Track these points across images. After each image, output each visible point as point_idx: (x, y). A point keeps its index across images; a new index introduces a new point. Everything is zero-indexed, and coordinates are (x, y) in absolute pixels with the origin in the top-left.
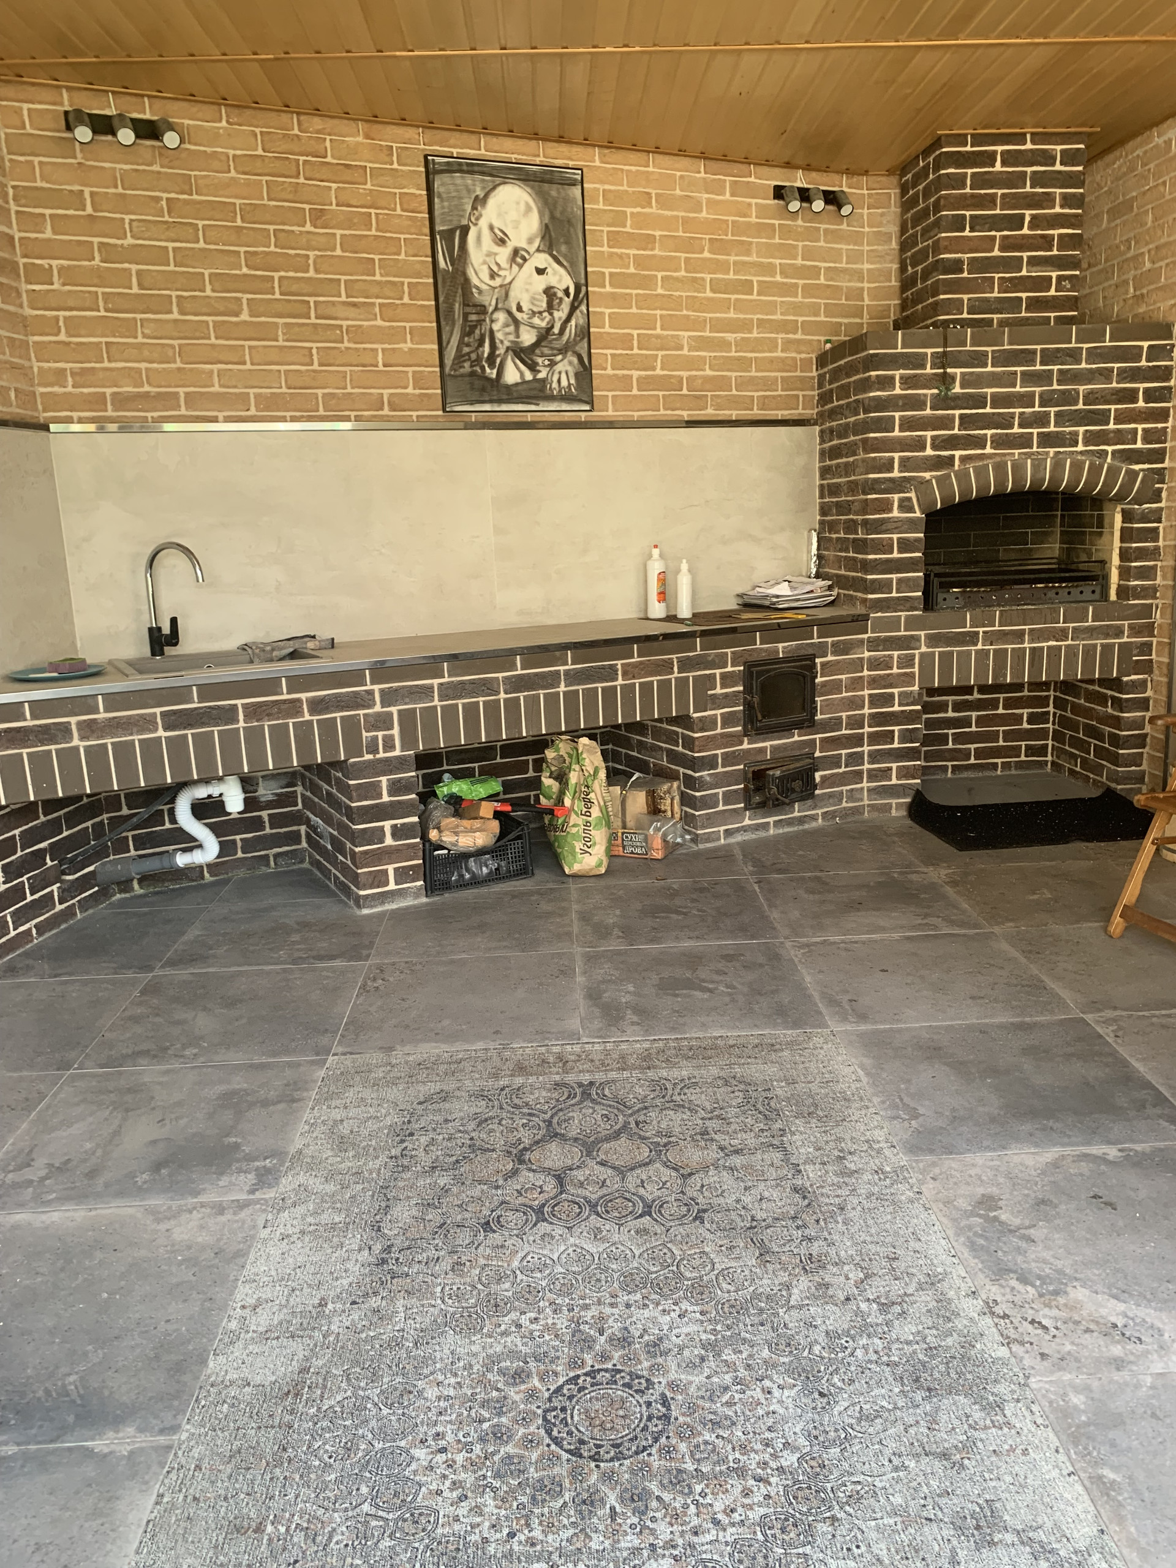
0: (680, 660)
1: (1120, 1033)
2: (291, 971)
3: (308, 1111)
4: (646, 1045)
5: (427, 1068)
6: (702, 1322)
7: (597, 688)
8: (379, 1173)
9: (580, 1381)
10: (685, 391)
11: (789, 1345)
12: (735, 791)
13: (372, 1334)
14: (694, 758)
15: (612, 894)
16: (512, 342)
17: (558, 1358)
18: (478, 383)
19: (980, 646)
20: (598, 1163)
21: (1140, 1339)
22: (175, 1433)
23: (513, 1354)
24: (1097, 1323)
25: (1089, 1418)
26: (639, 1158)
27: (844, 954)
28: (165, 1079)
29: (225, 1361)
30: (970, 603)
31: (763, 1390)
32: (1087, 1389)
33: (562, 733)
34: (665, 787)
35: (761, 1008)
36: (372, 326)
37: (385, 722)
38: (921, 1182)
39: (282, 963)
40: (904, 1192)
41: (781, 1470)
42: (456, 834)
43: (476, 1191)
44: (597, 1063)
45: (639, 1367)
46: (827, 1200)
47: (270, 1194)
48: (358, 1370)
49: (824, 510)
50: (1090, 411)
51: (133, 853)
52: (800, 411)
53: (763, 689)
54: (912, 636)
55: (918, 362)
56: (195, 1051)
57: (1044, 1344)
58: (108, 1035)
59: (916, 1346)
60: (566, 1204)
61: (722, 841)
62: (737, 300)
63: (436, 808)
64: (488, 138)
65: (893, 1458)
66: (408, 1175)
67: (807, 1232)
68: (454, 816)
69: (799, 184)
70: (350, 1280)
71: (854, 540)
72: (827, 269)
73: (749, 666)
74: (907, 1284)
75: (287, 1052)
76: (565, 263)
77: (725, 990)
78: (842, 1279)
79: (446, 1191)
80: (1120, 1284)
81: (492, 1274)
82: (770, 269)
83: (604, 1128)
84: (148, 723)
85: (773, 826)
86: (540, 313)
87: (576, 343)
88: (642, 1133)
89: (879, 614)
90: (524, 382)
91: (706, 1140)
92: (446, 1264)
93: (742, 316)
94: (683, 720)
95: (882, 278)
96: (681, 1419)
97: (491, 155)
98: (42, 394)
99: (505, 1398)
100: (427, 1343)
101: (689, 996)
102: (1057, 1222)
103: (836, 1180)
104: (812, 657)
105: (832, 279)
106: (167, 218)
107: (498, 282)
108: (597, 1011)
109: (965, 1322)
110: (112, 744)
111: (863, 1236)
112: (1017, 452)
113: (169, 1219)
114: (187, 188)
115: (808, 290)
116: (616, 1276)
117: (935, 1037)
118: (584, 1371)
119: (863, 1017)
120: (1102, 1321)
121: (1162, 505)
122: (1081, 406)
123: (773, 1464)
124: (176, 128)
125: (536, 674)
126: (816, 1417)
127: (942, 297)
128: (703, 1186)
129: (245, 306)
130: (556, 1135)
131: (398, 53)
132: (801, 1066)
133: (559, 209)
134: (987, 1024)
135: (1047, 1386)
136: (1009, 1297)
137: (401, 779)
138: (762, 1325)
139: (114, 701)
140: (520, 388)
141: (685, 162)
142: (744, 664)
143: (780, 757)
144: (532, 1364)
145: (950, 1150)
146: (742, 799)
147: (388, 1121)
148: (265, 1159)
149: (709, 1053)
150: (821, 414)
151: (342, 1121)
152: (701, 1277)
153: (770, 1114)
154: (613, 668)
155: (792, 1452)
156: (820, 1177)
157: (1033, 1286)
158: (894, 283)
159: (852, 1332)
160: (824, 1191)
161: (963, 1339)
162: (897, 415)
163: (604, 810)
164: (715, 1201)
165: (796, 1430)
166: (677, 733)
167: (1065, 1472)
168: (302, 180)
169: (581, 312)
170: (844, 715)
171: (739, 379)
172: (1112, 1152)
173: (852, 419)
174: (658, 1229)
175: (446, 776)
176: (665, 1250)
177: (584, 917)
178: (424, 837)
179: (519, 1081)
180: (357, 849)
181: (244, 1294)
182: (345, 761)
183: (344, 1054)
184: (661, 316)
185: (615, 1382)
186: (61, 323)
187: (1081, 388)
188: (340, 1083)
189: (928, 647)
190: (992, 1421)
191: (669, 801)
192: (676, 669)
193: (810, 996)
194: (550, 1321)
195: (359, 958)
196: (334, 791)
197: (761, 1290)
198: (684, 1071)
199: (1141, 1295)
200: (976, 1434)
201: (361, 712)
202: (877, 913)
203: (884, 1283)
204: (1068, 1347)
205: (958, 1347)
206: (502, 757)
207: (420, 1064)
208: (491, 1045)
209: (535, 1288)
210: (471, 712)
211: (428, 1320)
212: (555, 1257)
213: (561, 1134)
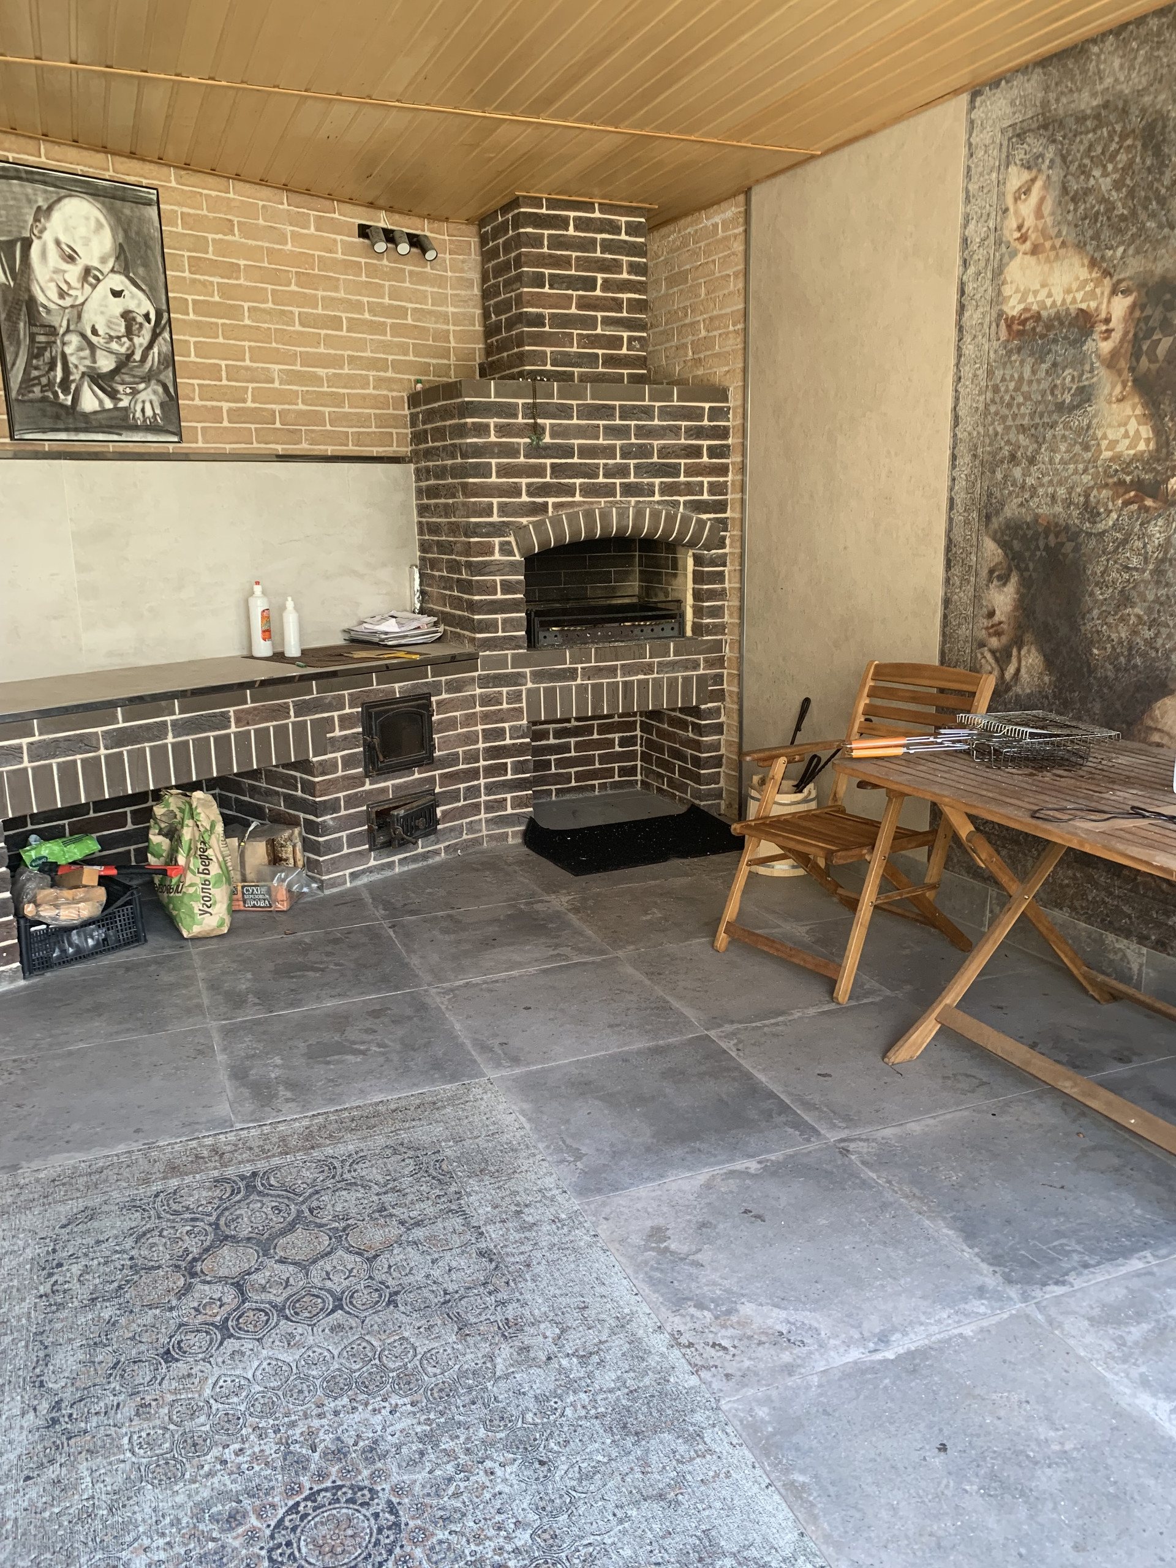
0: (295, 704)
1: (740, 1046)
4: (306, 1123)
5: (64, 1184)
6: (414, 1414)
7: (208, 737)
8: (29, 1318)
9: (301, 1508)
10: (278, 425)
11: (502, 1418)
12: (360, 833)
13: (56, 1510)
14: (315, 802)
15: (239, 955)
16: (88, 367)
17: (273, 1488)
18: (50, 410)
19: (579, 681)
20: (277, 1261)
21: (802, 1342)
23: (223, 1495)
24: (767, 1334)
25: (774, 1428)
26: (320, 1248)
27: (487, 995)
30: (569, 640)
31: (486, 1472)
32: (768, 1401)
33: (171, 788)
34: (286, 834)
35: (416, 1064)
38: (595, 1224)
40: (582, 1237)
41: (517, 1551)
42: (57, 907)
43: (149, 1317)
44: (257, 1150)
45: (360, 1478)
46: (512, 1260)
48: (48, 1555)
49: (424, 547)
50: (664, 464)
52: (395, 448)
53: (383, 728)
54: (518, 673)
55: (509, 411)
57: (726, 1364)
59: (618, 1393)
60: (251, 1313)
61: (348, 885)
62: (326, 335)
63: (28, 880)
64: (48, 145)
65: (616, 1511)
66: (65, 1313)
67: (500, 1296)
68: (52, 886)
69: (382, 225)
70: (18, 1451)
71: (458, 580)
72: (414, 310)
73: (367, 707)
74: (600, 1332)
76: (144, 287)
77: (378, 1050)
78: (540, 1338)
79: (114, 1325)
80: (779, 1293)
81: (183, 1409)
82: (358, 307)
83: (277, 1222)
85: (398, 864)
86: (119, 338)
87: (160, 372)
88: (318, 1221)
89: (488, 653)
90: (104, 411)
91: (385, 1217)
92: (128, 1410)
93: (332, 352)
94: (304, 765)
95: (467, 322)
96: (412, 1524)
97: (53, 164)
99: (223, 1547)
100: (124, 1506)
101: (342, 1062)
102: (719, 1242)
103: (518, 1236)
104: (427, 697)
105: (419, 320)
107: (68, 302)
108: (246, 1092)
109: (657, 1358)
111: (553, 1290)
112: (602, 500)
115: (396, 330)
116: (318, 1382)
117: (584, 1072)
118: (303, 1496)
119: (515, 1060)
120: (770, 1331)
121: (727, 550)
122: (655, 459)
123: (509, 1548)
125: (140, 726)
126: (541, 1488)
127: (527, 348)
128: (390, 1267)
130: (226, 1237)
132: (466, 1121)
133: (134, 228)
134: (627, 1052)
135: (736, 1405)
136: (690, 1325)
138: (474, 1403)
140: (99, 416)
141: (266, 192)
142: (362, 705)
143: (403, 797)
144: (246, 1502)
145: (615, 1187)
146: (366, 840)
147: (29, 1253)
149: (373, 1121)
150: (415, 453)
152: (405, 1365)
153: (443, 1178)
154: (225, 716)
155: (524, 1530)
156: (503, 1236)
157: (709, 1310)
158: (478, 328)
159: (559, 1392)
160: (508, 1250)
161: (658, 1376)
162: (494, 461)
163: (223, 866)
164: (406, 1281)
165: (523, 1507)
166: (295, 778)
167: (763, 1486)
169: (164, 339)
170: (460, 750)
171: (333, 416)
172: (753, 1166)
173: (450, 462)
174: (353, 1322)
175: (33, 838)
176: (364, 1344)
177: (214, 986)
178: (19, 914)
179: (174, 1183)
184: (250, 347)
185: (338, 1501)
187: (655, 443)
189: (533, 683)
190: (696, 1452)
191: (290, 849)
192: (292, 713)
193: (462, 1045)
194: (257, 1449)
197: (466, 1366)
198: (350, 1145)
199: (798, 1299)
200: (685, 1468)
202: (511, 948)
203: (579, 1335)
204: (747, 1363)
205: (654, 1383)
206: (95, 812)
207: (54, 1181)
208: (135, 1146)
209: (234, 1415)
210: (67, 771)
211: (120, 1479)
212: (250, 1376)
213: (231, 1237)
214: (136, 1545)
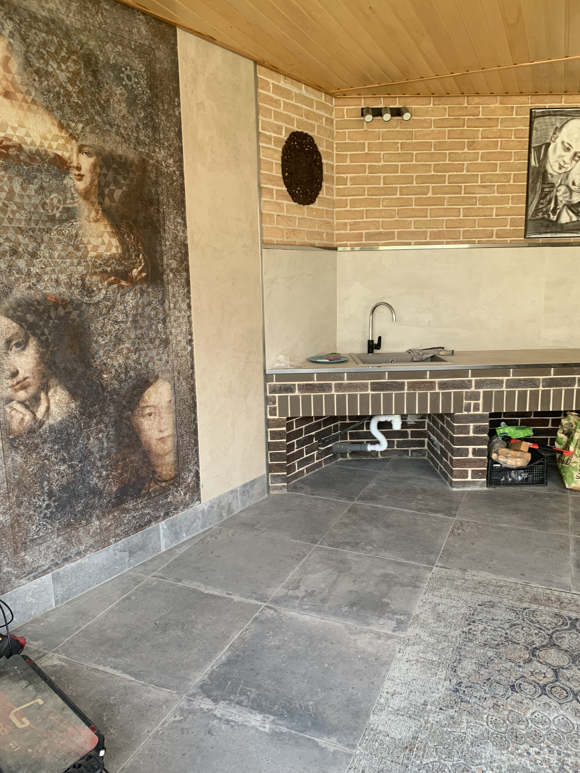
2: (417, 515)
3: (422, 594)
5: (484, 586)
8: (456, 639)
13: (449, 730)
16: (567, 201)
22: (354, 749)
28: (357, 560)
29: (378, 719)
33: (573, 411)
36: (492, 196)
37: (476, 396)
39: (412, 510)
42: (507, 457)
43: (509, 665)
47: (402, 635)
48: (441, 748)
51: (349, 440)
56: (371, 548)
58: (334, 531)
60: (559, 689)
63: (496, 442)
64: (567, 96)
66: (471, 644)
68: (506, 448)
70: (440, 695)
75: (414, 559)
79: (492, 660)
81: (515, 717)
84: (364, 387)
90: (572, 222)
92: (490, 703)
97: (567, 105)
98: (337, 234)
100: (478, 746)
106: (400, 151)
107: (563, 170)
110: (348, 395)
113: (356, 634)
114: (410, 137)
124: (409, 110)
125: (562, 379)
129: (431, 190)
130: (555, 645)
131: (525, 64)
137: (480, 426)
139: (351, 376)
140: (569, 225)
147: (462, 611)
148: (401, 615)
151: (439, 604)
168: (465, 128)
175: (503, 423)
177: (576, 516)
178: (489, 457)
179: (534, 607)
180: (454, 458)
181: (388, 685)
182: (453, 414)
183: (441, 567)
186: (348, 202)
188: (439, 583)
194: (547, 757)
195: (450, 515)
196: (445, 426)
201: (464, 390)
206: (534, 416)
207: (480, 583)
208: (519, 581)
209: (539, 734)
210: (523, 395)
211: (479, 732)
212: (551, 719)
213: (557, 645)
214: (479, 766)
